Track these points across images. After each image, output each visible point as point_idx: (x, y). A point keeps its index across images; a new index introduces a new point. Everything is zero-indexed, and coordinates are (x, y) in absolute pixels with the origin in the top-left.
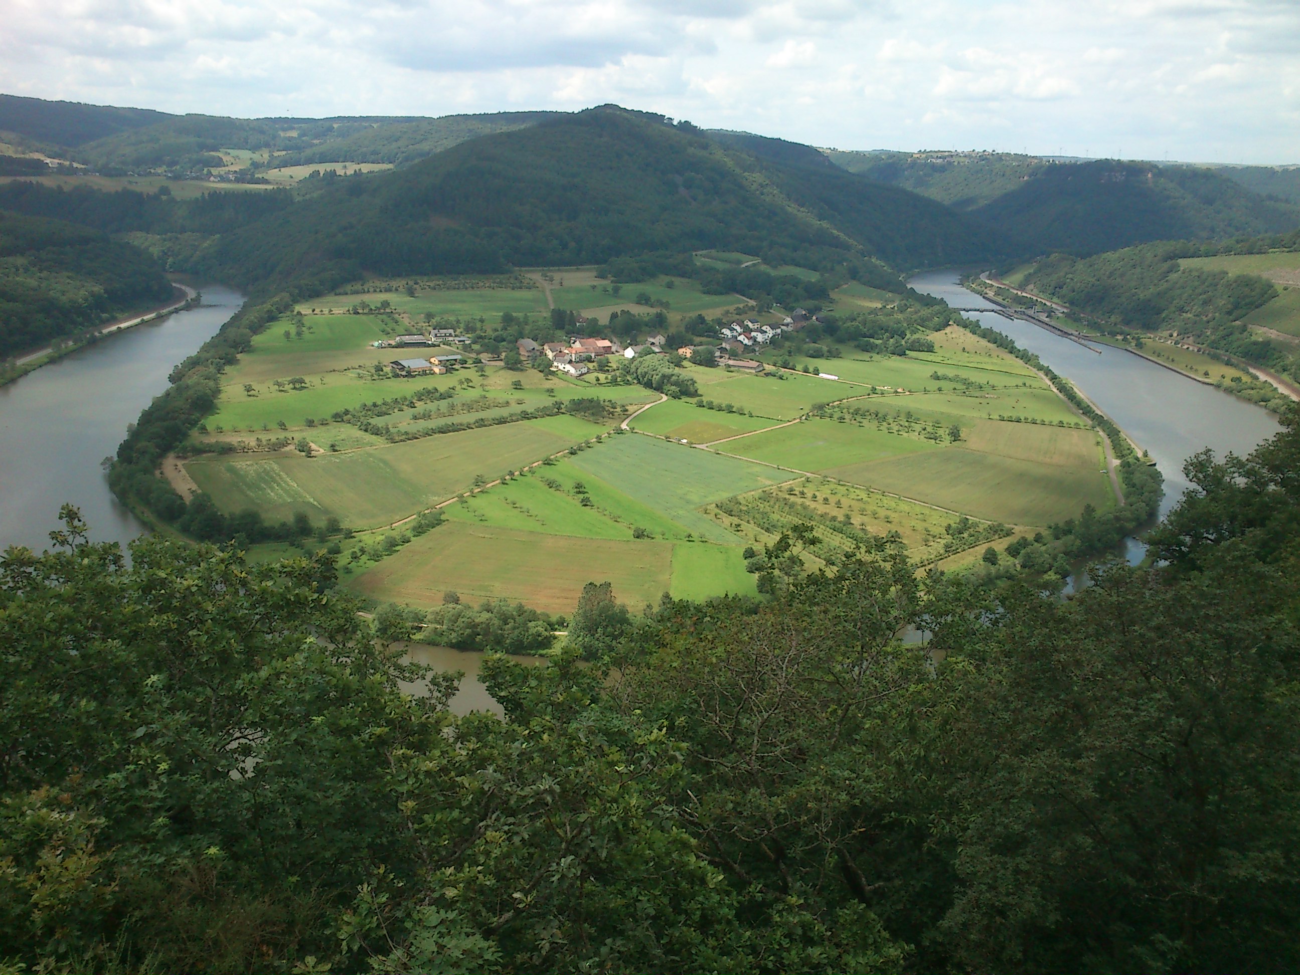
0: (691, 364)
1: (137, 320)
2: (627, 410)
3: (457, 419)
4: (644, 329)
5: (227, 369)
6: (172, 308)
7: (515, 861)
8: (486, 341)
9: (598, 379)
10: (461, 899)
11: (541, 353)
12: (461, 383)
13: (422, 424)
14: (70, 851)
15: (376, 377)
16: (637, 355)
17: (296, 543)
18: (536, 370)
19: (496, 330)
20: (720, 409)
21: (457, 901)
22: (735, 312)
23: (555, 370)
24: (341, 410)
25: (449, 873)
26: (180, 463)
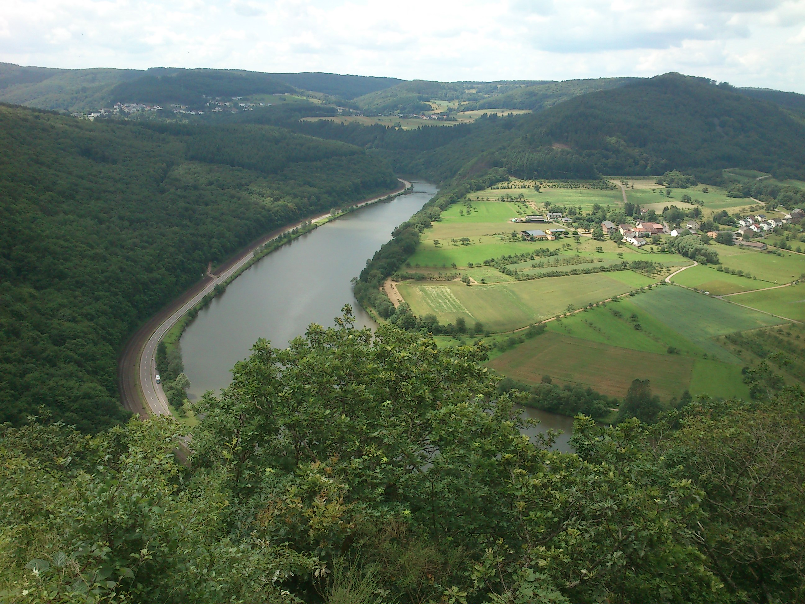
0: (716, 243)
1: (377, 200)
2: (669, 270)
3: (559, 269)
4: (685, 218)
5: (425, 230)
6: (396, 193)
7: (584, 549)
8: (582, 221)
9: (652, 249)
10: (548, 567)
11: (617, 230)
12: (564, 246)
13: (538, 271)
14: (329, 501)
15: (512, 240)
16: (679, 235)
17: (456, 337)
18: (612, 241)
19: (589, 214)
20: (733, 273)
21: (545, 569)
22: (749, 210)
23: (624, 241)
24: (489, 259)
25: (541, 550)
26: (394, 284)
